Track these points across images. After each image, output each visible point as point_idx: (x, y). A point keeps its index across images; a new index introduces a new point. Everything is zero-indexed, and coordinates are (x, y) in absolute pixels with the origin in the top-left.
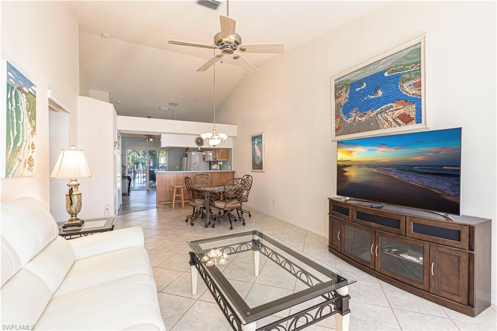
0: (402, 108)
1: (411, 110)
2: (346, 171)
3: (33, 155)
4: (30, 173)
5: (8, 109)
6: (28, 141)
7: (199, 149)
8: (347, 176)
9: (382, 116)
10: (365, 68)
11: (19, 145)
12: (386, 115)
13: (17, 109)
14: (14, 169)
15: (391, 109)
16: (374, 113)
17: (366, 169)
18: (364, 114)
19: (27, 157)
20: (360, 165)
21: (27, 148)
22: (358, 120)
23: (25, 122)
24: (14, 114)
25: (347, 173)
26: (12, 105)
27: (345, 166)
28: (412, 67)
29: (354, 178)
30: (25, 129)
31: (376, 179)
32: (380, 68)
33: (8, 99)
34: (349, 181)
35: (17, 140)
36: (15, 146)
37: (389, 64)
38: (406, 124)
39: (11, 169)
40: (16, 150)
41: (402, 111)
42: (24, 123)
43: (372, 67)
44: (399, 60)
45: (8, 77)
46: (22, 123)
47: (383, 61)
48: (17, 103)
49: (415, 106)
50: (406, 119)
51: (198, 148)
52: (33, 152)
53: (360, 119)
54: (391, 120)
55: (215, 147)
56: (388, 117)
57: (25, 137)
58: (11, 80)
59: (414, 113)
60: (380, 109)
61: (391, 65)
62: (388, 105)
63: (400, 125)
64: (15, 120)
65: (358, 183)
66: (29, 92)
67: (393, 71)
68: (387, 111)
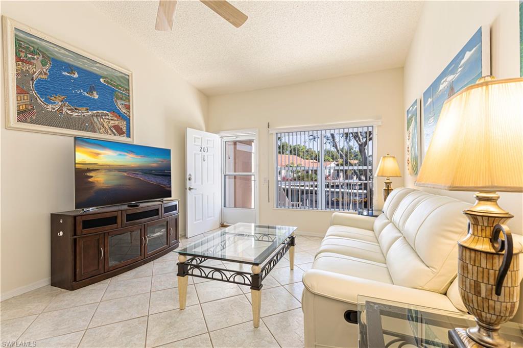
0: (116, 120)
1: (123, 125)
2: (92, 177)
8: (92, 182)
9: (98, 120)
10: (76, 55)
12: (102, 120)
15: (107, 117)
16: (89, 113)
17: (117, 173)
18: (76, 109)
20: (109, 169)
22: (67, 113)
25: (92, 179)
27: (89, 170)
28: (123, 91)
29: (103, 183)
31: (127, 182)
32: (95, 70)
34: (96, 188)
37: (105, 73)
38: (119, 135)
41: (117, 123)
43: (85, 61)
44: (114, 77)
47: (98, 65)
49: (125, 123)
50: (120, 131)
53: (69, 112)
54: (107, 127)
56: (104, 123)
59: (125, 128)
60: (96, 112)
61: (107, 75)
62: (105, 112)
63: (115, 135)
65: (107, 189)
67: (107, 82)
68: (103, 117)
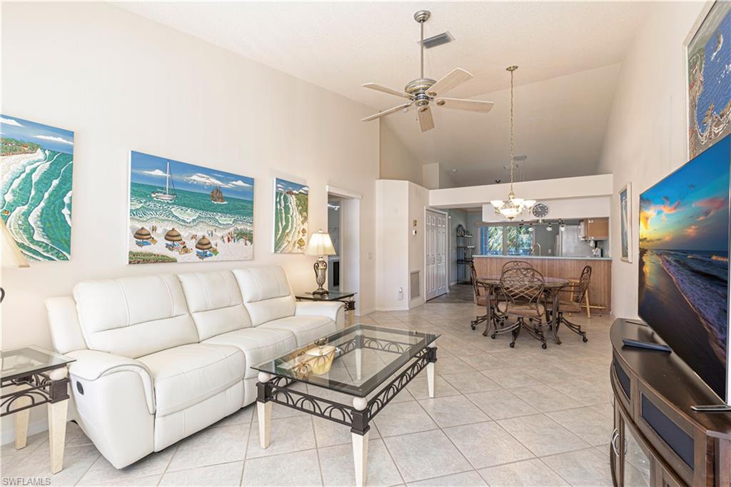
3: (303, 238)
4: (300, 251)
5: (277, 209)
6: (298, 228)
7: (541, 222)
11: (287, 231)
13: (287, 208)
14: (283, 247)
19: (296, 239)
21: (297, 233)
23: (295, 214)
24: (283, 211)
26: (281, 205)
30: (295, 220)
33: (276, 202)
35: (285, 228)
36: (283, 231)
39: (280, 247)
40: (284, 235)
42: (294, 216)
45: (277, 188)
46: (291, 216)
48: (285, 202)
51: (538, 221)
52: (303, 236)
55: (513, 220)
57: (295, 226)
58: (280, 189)
64: (284, 215)
66: (300, 193)
